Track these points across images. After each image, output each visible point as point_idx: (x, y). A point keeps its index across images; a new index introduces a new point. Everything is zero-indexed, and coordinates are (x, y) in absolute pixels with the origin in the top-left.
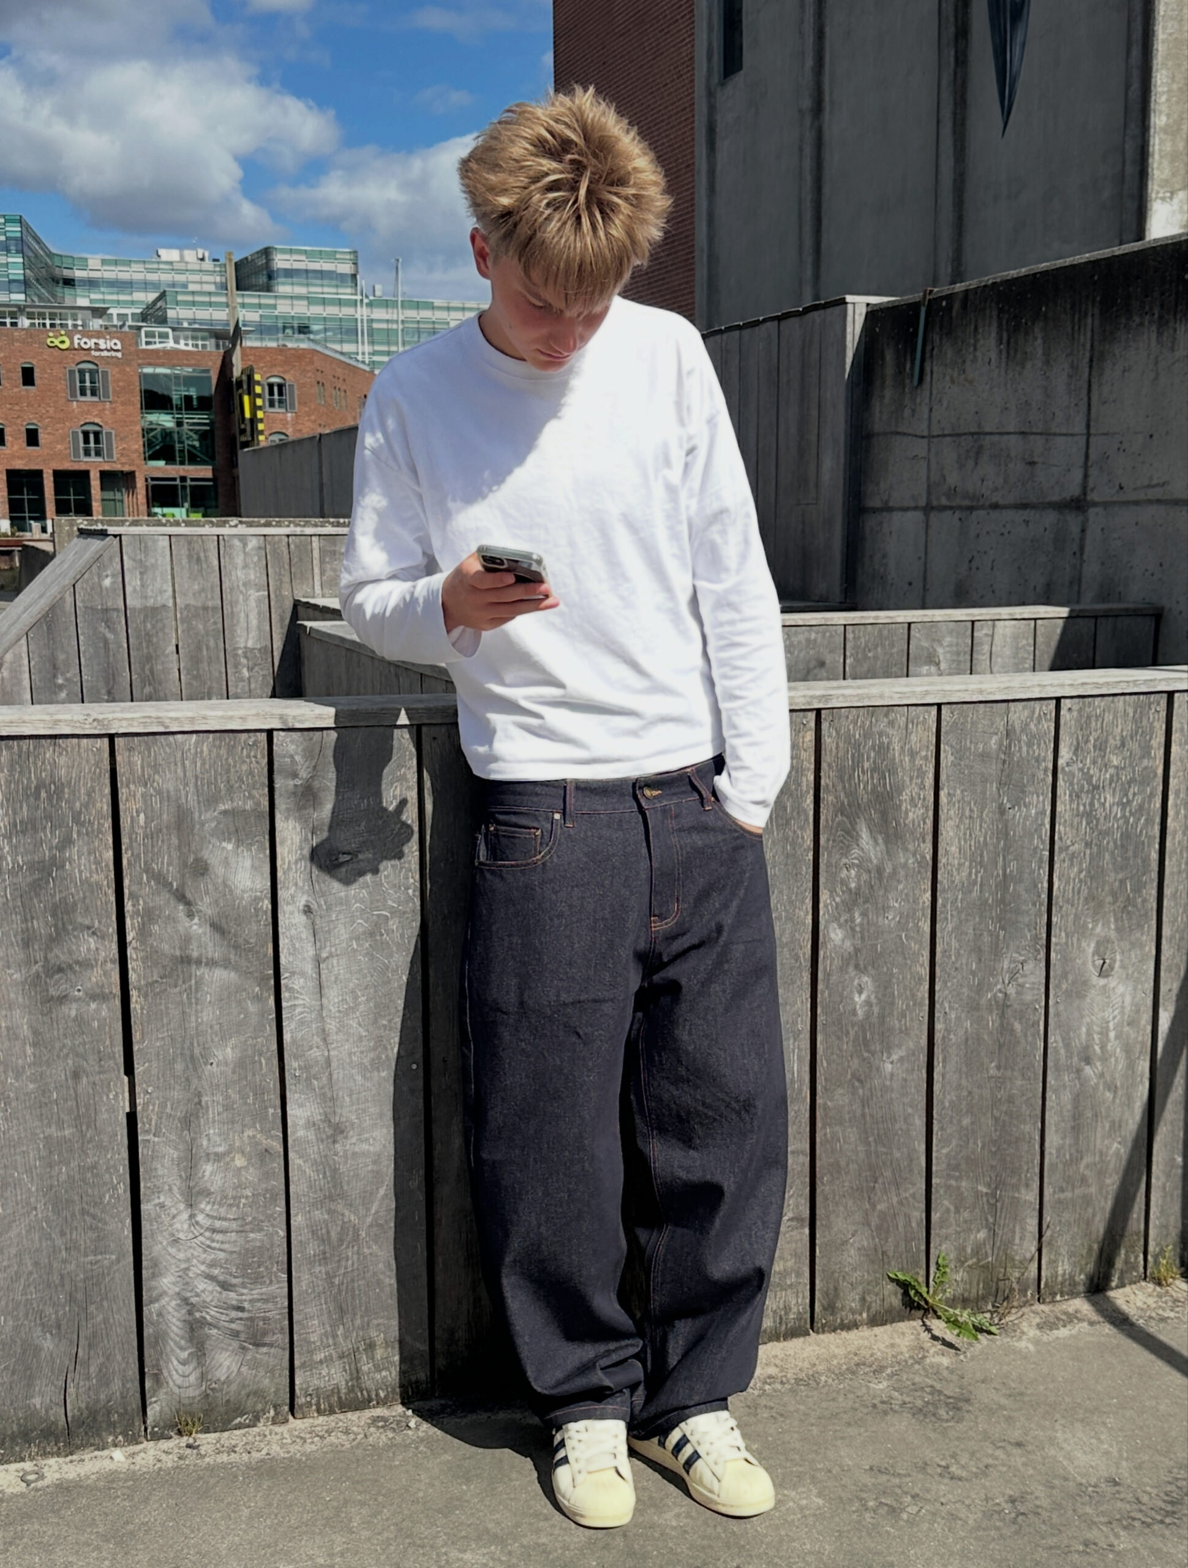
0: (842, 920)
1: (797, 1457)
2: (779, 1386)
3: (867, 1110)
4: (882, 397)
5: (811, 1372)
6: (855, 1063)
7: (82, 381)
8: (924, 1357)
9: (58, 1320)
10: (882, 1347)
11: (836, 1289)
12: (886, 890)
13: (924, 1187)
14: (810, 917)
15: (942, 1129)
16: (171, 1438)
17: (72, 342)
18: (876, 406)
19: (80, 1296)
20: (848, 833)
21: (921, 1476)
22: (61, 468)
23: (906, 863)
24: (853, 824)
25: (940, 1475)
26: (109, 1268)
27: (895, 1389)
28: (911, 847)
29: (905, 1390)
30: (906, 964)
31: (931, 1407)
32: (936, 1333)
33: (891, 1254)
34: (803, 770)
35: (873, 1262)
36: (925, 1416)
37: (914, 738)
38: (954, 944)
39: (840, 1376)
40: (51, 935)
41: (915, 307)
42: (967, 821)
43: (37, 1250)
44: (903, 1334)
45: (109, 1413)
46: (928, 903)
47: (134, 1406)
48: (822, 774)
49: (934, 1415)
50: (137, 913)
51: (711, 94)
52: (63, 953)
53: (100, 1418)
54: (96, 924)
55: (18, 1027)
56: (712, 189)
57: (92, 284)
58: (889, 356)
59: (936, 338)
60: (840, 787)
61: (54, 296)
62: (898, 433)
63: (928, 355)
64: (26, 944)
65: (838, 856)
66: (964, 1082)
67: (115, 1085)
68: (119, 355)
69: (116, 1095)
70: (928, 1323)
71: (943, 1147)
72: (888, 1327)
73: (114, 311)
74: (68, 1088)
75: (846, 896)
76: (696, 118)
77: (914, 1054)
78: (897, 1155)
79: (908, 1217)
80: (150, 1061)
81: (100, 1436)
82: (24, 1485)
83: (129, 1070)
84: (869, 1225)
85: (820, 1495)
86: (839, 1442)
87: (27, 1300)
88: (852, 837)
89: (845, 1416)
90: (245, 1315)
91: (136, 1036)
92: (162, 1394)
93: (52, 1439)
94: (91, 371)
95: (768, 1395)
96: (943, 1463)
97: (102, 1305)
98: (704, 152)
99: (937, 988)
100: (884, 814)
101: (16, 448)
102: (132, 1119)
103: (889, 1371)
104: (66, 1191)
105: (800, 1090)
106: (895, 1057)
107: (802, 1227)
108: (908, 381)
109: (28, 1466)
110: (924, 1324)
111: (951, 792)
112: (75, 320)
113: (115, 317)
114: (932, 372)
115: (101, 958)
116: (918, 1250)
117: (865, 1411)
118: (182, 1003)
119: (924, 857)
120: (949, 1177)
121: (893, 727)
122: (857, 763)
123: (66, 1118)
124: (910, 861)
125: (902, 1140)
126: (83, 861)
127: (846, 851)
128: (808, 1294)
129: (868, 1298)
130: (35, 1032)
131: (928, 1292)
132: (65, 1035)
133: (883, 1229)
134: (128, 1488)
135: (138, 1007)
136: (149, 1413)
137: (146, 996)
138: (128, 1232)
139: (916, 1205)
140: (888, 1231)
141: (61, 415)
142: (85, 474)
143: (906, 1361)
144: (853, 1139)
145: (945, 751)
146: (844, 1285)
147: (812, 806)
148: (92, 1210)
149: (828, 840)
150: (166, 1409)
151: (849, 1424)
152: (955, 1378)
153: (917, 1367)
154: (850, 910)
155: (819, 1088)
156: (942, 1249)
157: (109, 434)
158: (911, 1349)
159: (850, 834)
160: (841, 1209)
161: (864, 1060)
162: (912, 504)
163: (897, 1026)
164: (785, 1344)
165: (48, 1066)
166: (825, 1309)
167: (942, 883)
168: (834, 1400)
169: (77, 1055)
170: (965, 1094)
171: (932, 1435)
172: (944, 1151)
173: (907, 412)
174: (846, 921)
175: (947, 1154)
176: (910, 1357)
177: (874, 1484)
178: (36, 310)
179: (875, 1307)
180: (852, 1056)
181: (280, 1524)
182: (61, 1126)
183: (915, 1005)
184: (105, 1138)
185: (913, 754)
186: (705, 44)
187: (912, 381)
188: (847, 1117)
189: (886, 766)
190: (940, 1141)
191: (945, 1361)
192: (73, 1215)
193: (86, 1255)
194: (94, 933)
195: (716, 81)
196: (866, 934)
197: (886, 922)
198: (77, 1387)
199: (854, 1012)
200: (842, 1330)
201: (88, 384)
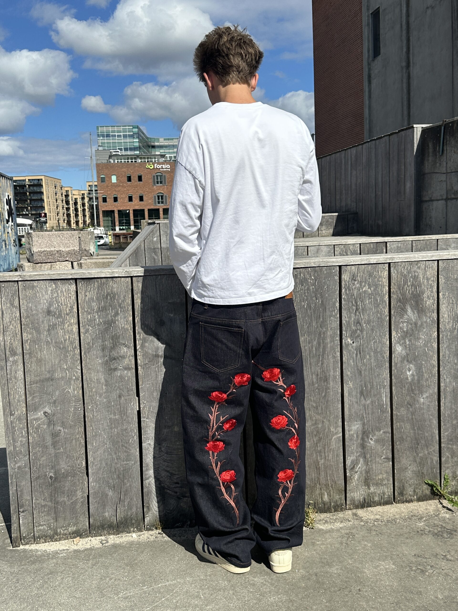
0: (401, 343)
1: (385, 550)
2: (380, 523)
3: (414, 417)
4: (428, 160)
5: (393, 518)
6: (408, 398)
7: (157, 179)
8: (439, 514)
9: (114, 485)
10: (422, 509)
11: (403, 486)
12: (418, 331)
13: (438, 448)
14: (388, 342)
15: (445, 425)
16: (153, 530)
17: (154, 166)
18: (426, 163)
19: (121, 476)
20: (402, 309)
21: (434, 559)
22: (150, 208)
23: (426, 321)
24: (405, 306)
25: (443, 559)
26: (132, 466)
27: (426, 526)
28: (428, 315)
29: (431, 526)
30: (428, 360)
31: (440, 533)
32: (444, 505)
33: (425, 474)
34: (384, 286)
35: (418, 476)
36: (438, 536)
37: (428, 273)
38: (447, 352)
39: (405, 520)
40: (111, 347)
41: (439, 127)
42: (451, 305)
43: (107, 459)
44: (431, 505)
45: (132, 519)
46: (436, 337)
47: (140, 518)
48: (391, 287)
49: (442, 536)
50: (140, 339)
51: (369, 64)
52: (116, 353)
53: (128, 522)
54: (127, 343)
55: (100, 379)
56: (370, 97)
57: (161, 147)
58: (430, 145)
59: (448, 137)
60: (399, 292)
61: (149, 152)
62: (435, 173)
63: (445, 144)
64: (103, 350)
65: (399, 318)
66: (453, 407)
67: (133, 400)
68: (169, 170)
69: (134, 404)
70: (441, 501)
71: (445, 432)
72: (425, 502)
73: (168, 156)
74: (117, 401)
75: (403, 334)
76: (364, 73)
77: (432, 395)
78: (427, 434)
79: (432, 459)
80: (145, 392)
81: (128, 528)
82: (101, 544)
83: (138, 395)
84: (416, 462)
85: (394, 564)
86: (403, 545)
87: (103, 477)
88: (404, 311)
89: (406, 535)
90: (179, 486)
91: (140, 383)
92: (150, 514)
93: (112, 528)
94: (160, 176)
95: (376, 526)
96: (444, 554)
97: (129, 480)
98: (367, 84)
99: (441, 370)
100: (417, 302)
101: (136, 202)
102: (139, 412)
103: (424, 519)
104: (117, 438)
105: (386, 408)
106: (424, 396)
107: (389, 462)
108: (438, 154)
109: (103, 538)
110: (440, 502)
111: (444, 293)
112: (155, 159)
113: (168, 157)
114: (447, 150)
115: (128, 355)
116: (436, 472)
117: (414, 533)
118: (156, 371)
119: (434, 319)
120: (448, 444)
121: (420, 269)
122: (406, 282)
123: (117, 412)
124: (428, 320)
125: (428, 429)
126: (122, 321)
127: (402, 316)
128: (392, 488)
129: (416, 490)
130: (106, 381)
131: (441, 489)
132: (116, 382)
133: (422, 464)
134: (137, 547)
135: (141, 372)
136: (145, 520)
137: (143, 368)
138: (138, 453)
139: (435, 454)
140: (424, 464)
141: (150, 191)
142: (158, 210)
143: (432, 515)
144: (408, 428)
145: (441, 278)
146: (407, 485)
147: (388, 299)
148: (125, 445)
149: (395, 312)
150: (152, 519)
151: (407, 538)
152: (451, 522)
153: (436, 517)
154: (404, 339)
155: (394, 407)
156: (447, 472)
157: (166, 196)
158: (434, 511)
159: (404, 310)
160: (404, 455)
161: (412, 397)
162: (441, 198)
163: (425, 384)
164: (383, 507)
165: (111, 393)
166: (399, 494)
167: (441, 329)
168: (402, 529)
169: (120, 389)
170: (454, 411)
171: (440, 543)
172: (446, 434)
173: (438, 165)
174: (403, 343)
175: (447, 435)
176: (433, 514)
177: (415, 561)
178: (143, 156)
179: (420, 494)
180: (407, 396)
181: (189, 563)
182: (115, 414)
183: (432, 376)
184: (130, 419)
185: (428, 279)
186: (367, 47)
187: (439, 154)
188: (406, 419)
189: (417, 284)
190: (444, 430)
191: (447, 516)
192: (119, 446)
193: (123, 461)
194: (126, 346)
195: (371, 59)
196: (411, 348)
197: (419, 344)
198: (120, 509)
199: (407, 379)
200: (406, 502)
201: (159, 180)
